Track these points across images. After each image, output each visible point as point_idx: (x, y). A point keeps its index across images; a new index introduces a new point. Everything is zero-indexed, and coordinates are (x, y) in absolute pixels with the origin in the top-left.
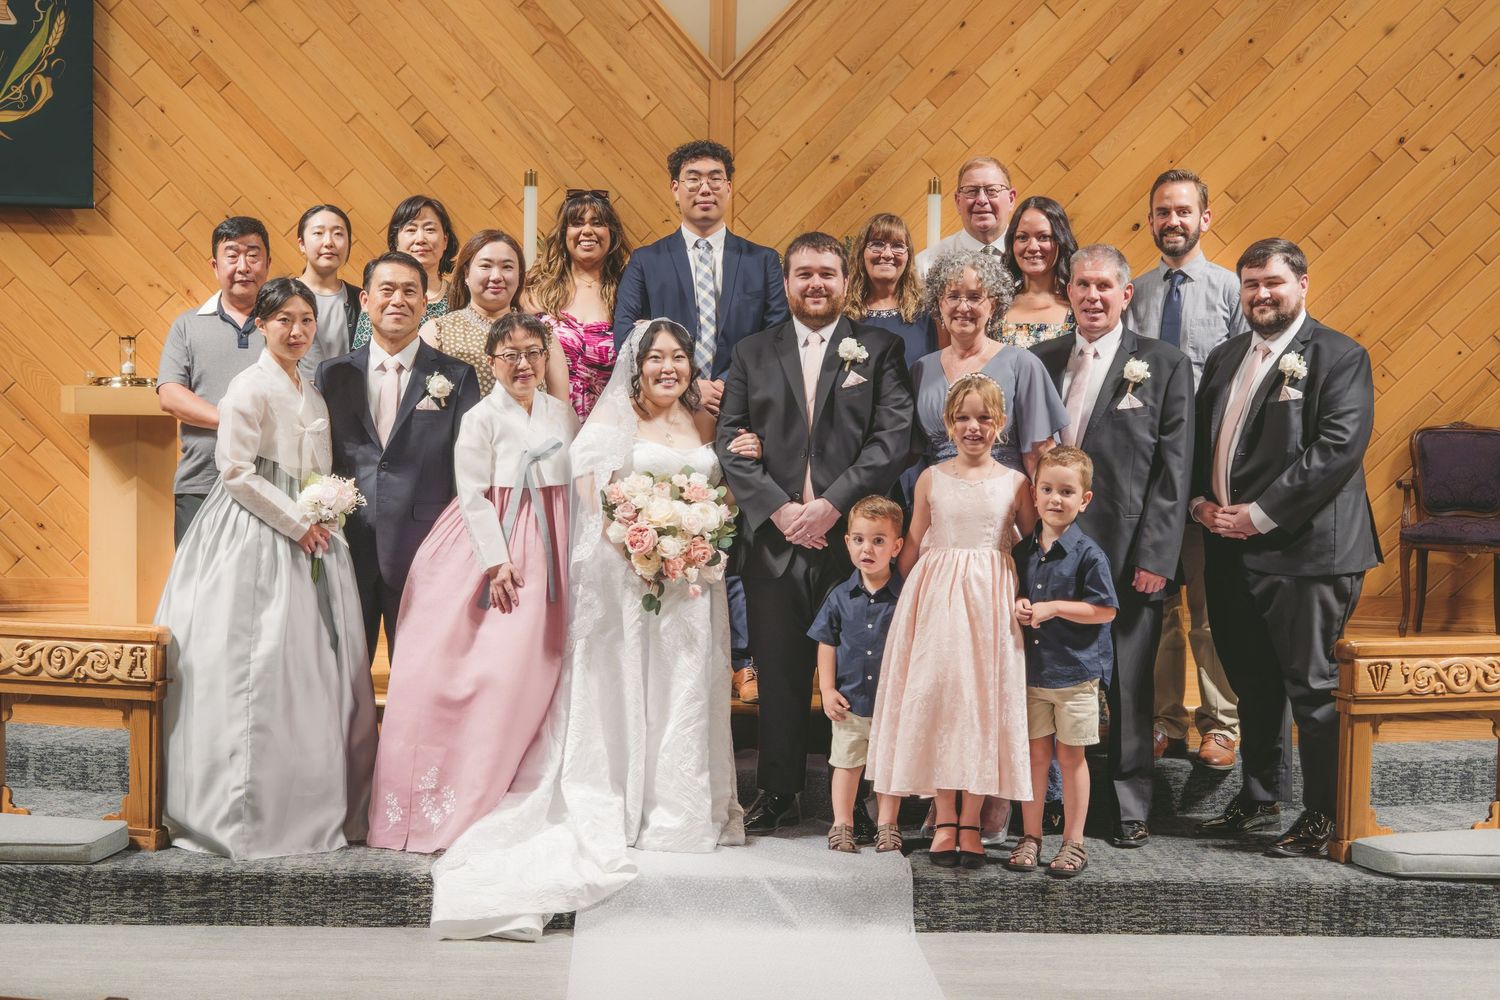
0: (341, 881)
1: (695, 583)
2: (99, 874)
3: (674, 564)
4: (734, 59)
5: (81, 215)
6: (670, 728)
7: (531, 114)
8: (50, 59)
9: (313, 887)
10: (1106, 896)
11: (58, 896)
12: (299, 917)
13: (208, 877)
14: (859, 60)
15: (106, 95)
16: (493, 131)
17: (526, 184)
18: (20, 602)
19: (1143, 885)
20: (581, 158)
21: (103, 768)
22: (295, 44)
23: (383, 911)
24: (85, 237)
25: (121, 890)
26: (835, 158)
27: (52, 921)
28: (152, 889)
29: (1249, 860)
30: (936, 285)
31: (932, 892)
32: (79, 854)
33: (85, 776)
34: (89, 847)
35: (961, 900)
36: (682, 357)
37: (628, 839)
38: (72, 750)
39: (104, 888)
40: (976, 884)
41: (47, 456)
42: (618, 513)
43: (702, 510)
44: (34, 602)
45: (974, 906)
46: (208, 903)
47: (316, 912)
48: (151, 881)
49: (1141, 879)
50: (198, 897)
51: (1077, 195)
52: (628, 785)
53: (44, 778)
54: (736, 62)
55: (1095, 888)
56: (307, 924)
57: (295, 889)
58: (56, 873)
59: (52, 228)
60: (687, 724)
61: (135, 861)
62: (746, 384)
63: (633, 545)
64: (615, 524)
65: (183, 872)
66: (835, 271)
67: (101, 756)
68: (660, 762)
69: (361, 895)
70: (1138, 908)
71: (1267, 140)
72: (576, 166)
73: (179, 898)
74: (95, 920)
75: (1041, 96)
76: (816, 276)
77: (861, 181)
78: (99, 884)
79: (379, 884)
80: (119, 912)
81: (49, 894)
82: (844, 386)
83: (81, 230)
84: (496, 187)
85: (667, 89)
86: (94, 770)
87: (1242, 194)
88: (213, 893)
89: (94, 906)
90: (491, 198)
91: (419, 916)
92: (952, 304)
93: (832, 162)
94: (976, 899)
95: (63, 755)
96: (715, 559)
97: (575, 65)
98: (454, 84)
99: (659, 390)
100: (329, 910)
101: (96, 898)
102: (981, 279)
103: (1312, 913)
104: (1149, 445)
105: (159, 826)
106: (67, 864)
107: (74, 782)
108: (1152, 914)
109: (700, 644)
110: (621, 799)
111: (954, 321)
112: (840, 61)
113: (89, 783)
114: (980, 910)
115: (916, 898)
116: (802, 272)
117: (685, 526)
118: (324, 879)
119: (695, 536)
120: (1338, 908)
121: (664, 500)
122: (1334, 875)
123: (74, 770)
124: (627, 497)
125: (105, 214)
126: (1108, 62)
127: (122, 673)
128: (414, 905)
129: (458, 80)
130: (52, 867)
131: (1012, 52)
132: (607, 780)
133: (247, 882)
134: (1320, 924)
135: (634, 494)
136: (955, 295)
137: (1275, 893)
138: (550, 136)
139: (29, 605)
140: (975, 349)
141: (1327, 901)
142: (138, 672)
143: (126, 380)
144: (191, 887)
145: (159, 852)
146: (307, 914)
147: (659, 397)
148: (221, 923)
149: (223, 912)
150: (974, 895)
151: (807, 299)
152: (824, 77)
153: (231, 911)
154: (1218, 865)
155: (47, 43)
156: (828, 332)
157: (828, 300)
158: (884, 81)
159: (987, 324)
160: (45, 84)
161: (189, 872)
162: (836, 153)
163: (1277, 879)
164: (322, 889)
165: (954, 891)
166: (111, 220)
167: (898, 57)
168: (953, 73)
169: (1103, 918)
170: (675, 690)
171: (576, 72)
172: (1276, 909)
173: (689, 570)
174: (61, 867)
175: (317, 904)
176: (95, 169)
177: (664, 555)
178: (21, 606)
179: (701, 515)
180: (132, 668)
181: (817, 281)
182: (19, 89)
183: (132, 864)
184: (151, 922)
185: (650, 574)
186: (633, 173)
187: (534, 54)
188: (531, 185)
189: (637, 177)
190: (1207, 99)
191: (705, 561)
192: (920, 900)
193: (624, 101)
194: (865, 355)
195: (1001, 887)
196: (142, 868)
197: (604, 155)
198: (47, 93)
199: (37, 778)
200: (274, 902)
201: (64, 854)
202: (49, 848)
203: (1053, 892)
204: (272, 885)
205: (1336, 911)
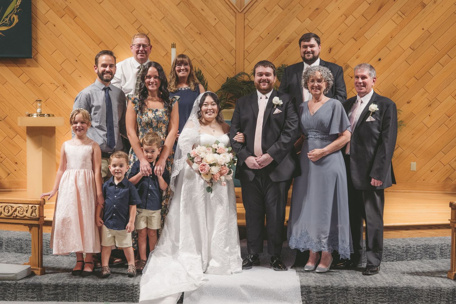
0: (102, 286)
1: (224, 181)
2: (20, 284)
3: (216, 176)
4: (244, 6)
5: (28, 61)
6: (215, 232)
7: (177, 26)
8: (17, 9)
9: (93, 288)
10: (369, 292)
11: (6, 292)
12: (88, 299)
13: (57, 285)
14: (286, 5)
15: (36, 21)
16: (164, 31)
17: (172, 48)
18: (9, 188)
19: (381, 288)
20: (193, 39)
21: (27, 245)
22: (98, 3)
23: (117, 297)
24: (29, 68)
25: (27, 289)
26: (278, 38)
27: (4, 300)
28: (38, 289)
29: (419, 279)
30: (306, 78)
31: (307, 290)
32: (13, 277)
33: (22, 248)
34: (16, 275)
35: (318, 293)
36: (215, 104)
37: (203, 270)
38: (17, 239)
39: (22, 289)
40: (323, 288)
41: (18, 140)
42: (195, 160)
43: (224, 156)
44: (14, 188)
45: (322, 295)
46: (57, 294)
47: (94, 297)
48: (37, 286)
49: (381, 286)
50: (54, 292)
51: (359, 49)
52: (202, 252)
53: (8, 249)
54: (245, 7)
55: (365, 289)
56: (91, 301)
57: (87, 289)
58: (5, 284)
59: (19, 65)
60: (221, 230)
61: (33, 279)
62: (239, 114)
63: (202, 170)
64: (195, 164)
65: (48, 283)
66: (271, 74)
67: (27, 241)
68: (212, 244)
69: (109, 291)
70: (380, 296)
71: (424, 30)
72: (191, 42)
73: (47, 292)
74: (19, 300)
75: (347, 16)
76: (264, 76)
77: (287, 46)
78: (20, 287)
79: (115, 287)
80: (26, 297)
81: (3, 291)
82: (274, 113)
83: (28, 66)
84: (165, 50)
85: (222, 16)
86: (24, 246)
87: (415, 48)
88: (59, 291)
89: (18, 295)
90: (163, 53)
91: (129, 299)
92: (312, 84)
93: (277, 40)
94: (323, 293)
95: (14, 241)
96: (230, 173)
97: (191, 8)
98: (151, 16)
99: (207, 116)
100: (98, 296)
101: (19, 292)
102: (322, 75)
103: (442, 298)
104: (377, 134)
105: (42, 266)
106: (9, 280)
107: (18, 250)
108: (385, 298)
109: (224, 203)
110: (200, 256)
111: (313, 90)
112: (279, 6)
113: (23, 251)
114: (324, 297)
115: (302, 292)
116: (259, 74)
117: (219, 163)
118: (96, 286)
119: (222, 165)
120: (451, 296)
121: (210, 154)
122: (450, 284)
123: (18, 246)
124: (198, 154)
125: (36, 60)
126: (370, 4)
127: (28, 215)
128: (127, 295)
129: (152, 14)
130: (4, 282)
131: (337, 1)
132: (195, 250)
133: (70, 287)
134: (445, 302)
135: (200, 153)
136: (313, 81)
137: (429, 291)
138: (183, 32)
139: (12, 189)
140: (320, 99)
141: (448, 294)
142: (34, 214)
143: (38, 114)
144: (51, 288)
145: (41, 276)
146: (90, 298)
147: (207, 118)
148: (62, 300)
149: (62, 297)
150: (322, 292)
151: (261, 83)
152: (274, 11)
153: (65, 297)
154: (408, 280)
155: (16, 4)
156: (269, 95)
157: (268, 84)
158: (294, 12)
159: (324, 91)
160: (16, 17)
161: (51, 283)
162: (278, 36)
163: (430, 286)
164: (96, 289)
165: (315, 290)
166: (38, 62)
167: (299, 4)
168: (317, 9)
169: (368, 300)
170: (216, 219)
171: (191, 11)
172: (429, 296)
173: (221, 177)
174: (7, 282)
175: (94, 294)
176: (33, 45)
177: (212, 173)
178: (10, 189)
179: (224, 158)
180: (32, 213)
181: (264, 77)
182: (7, 19)
183: (31, 280)
184: (38, 300)
185: (208, 180)
186: (211, 44)
187: (177, 5)
188: (174, 48)
189: (212, 46)
190: (403, 16)
191: (227, 173)
192: (303, 293)
193: (208, 21)
194: (282, 103)
195: (332, 289)
196: (34, 282)
197: (201, 38)
198: (16, 20)
199: (6, 249)
200: (79, 293)
201: (8, 277)
202: (3, 275)
203: (350, 291)
204: (79, 288)
205: (451, 297)
